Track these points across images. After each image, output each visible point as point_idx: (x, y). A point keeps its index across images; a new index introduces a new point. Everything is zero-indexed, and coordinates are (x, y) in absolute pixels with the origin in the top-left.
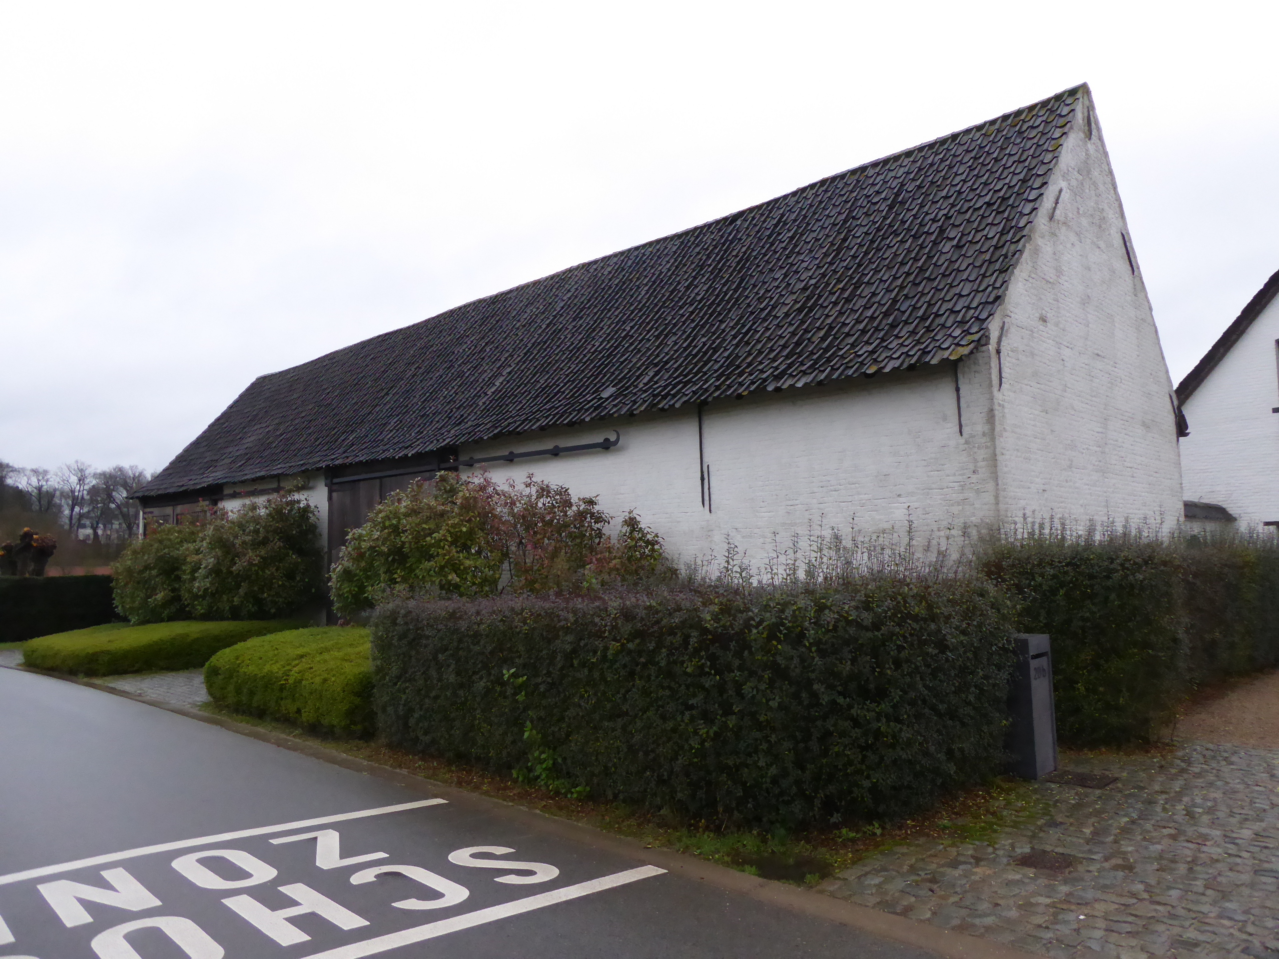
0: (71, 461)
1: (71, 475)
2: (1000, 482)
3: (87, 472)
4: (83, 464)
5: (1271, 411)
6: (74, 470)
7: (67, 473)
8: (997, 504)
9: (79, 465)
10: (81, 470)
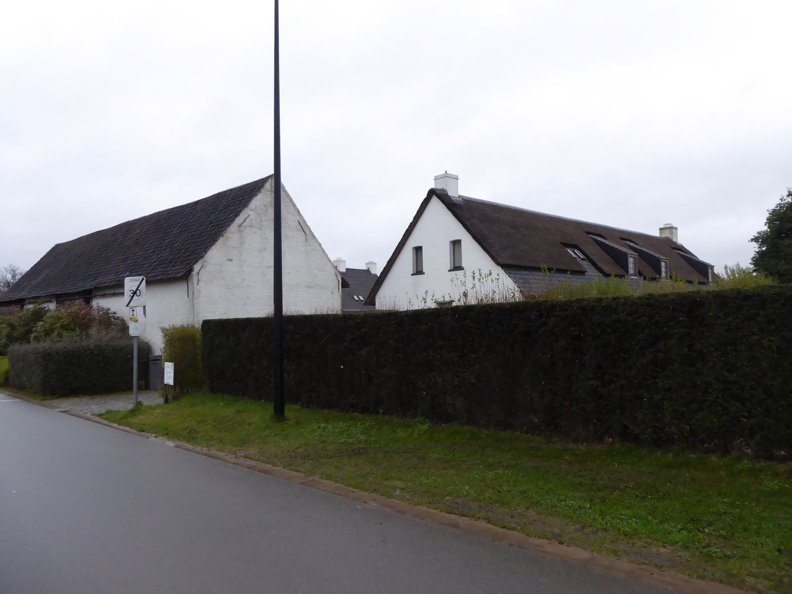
0: (7, 265)
1: (7, 273)
2: (195, 312)
3: (17, 272)
4: (14, 266)
5: (411, 275)
6: (9, 271)
7: (5, 272)
8: (194, 318)
9: (12, 267)
10: (14, 271)
